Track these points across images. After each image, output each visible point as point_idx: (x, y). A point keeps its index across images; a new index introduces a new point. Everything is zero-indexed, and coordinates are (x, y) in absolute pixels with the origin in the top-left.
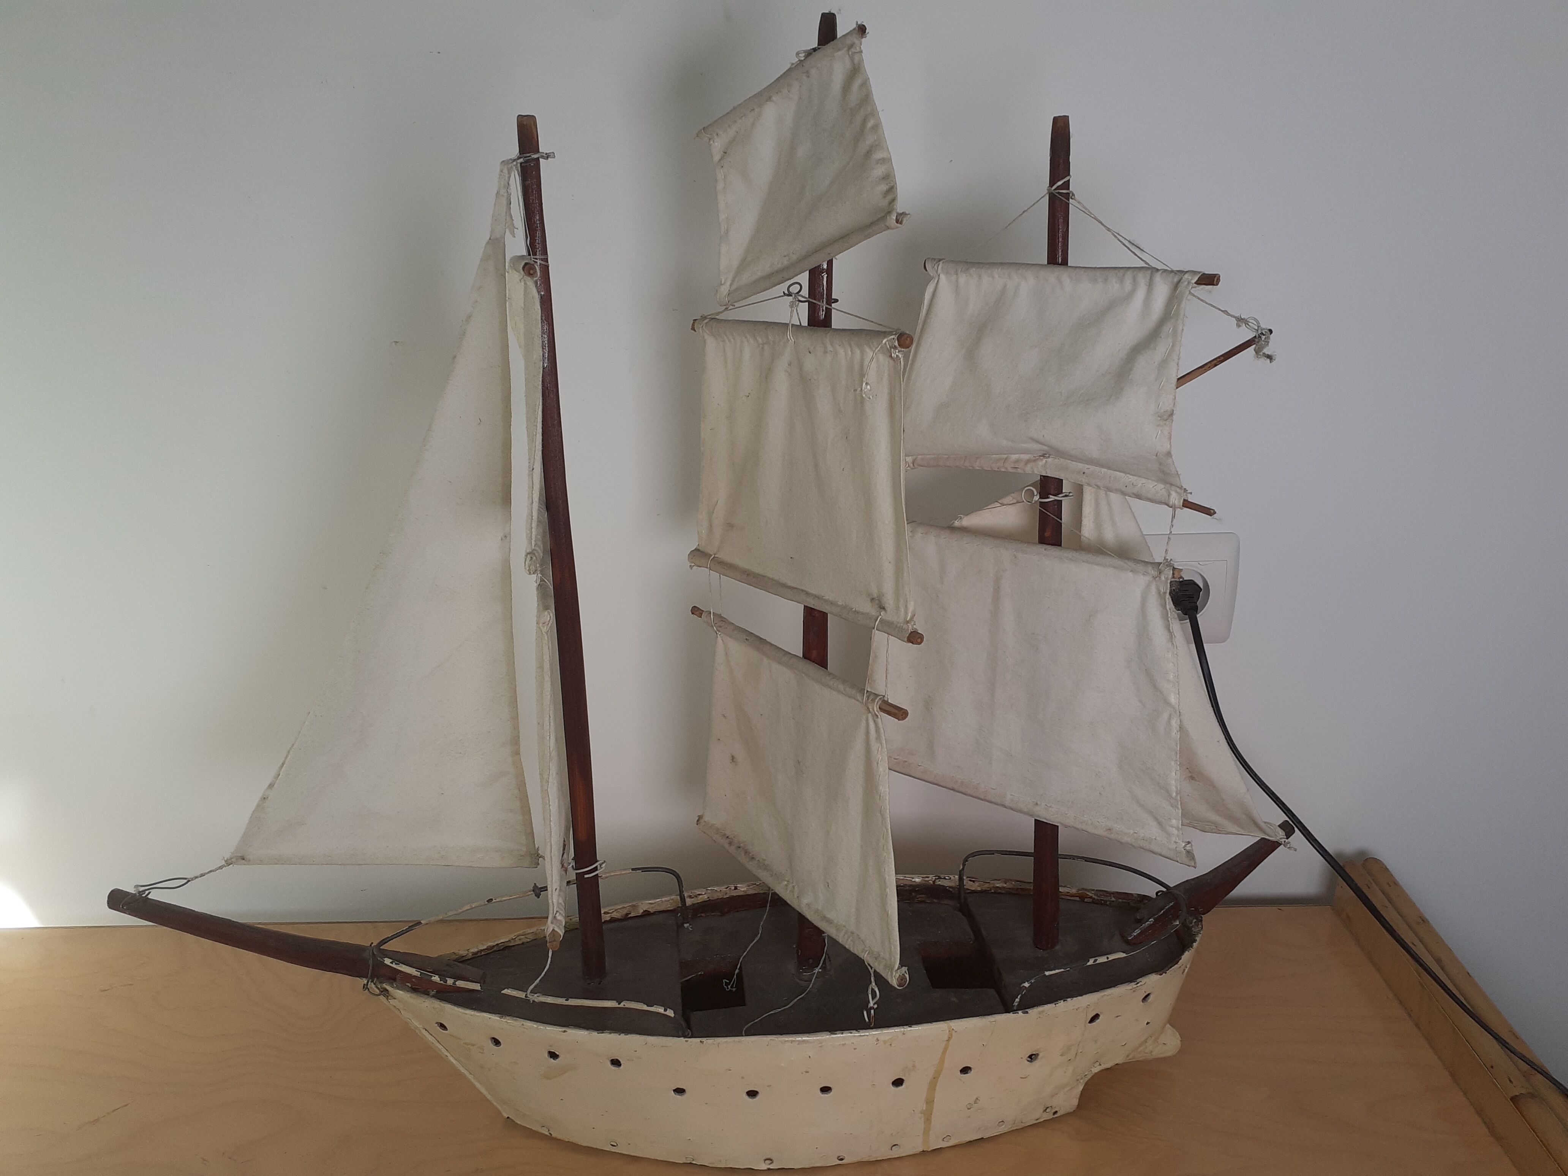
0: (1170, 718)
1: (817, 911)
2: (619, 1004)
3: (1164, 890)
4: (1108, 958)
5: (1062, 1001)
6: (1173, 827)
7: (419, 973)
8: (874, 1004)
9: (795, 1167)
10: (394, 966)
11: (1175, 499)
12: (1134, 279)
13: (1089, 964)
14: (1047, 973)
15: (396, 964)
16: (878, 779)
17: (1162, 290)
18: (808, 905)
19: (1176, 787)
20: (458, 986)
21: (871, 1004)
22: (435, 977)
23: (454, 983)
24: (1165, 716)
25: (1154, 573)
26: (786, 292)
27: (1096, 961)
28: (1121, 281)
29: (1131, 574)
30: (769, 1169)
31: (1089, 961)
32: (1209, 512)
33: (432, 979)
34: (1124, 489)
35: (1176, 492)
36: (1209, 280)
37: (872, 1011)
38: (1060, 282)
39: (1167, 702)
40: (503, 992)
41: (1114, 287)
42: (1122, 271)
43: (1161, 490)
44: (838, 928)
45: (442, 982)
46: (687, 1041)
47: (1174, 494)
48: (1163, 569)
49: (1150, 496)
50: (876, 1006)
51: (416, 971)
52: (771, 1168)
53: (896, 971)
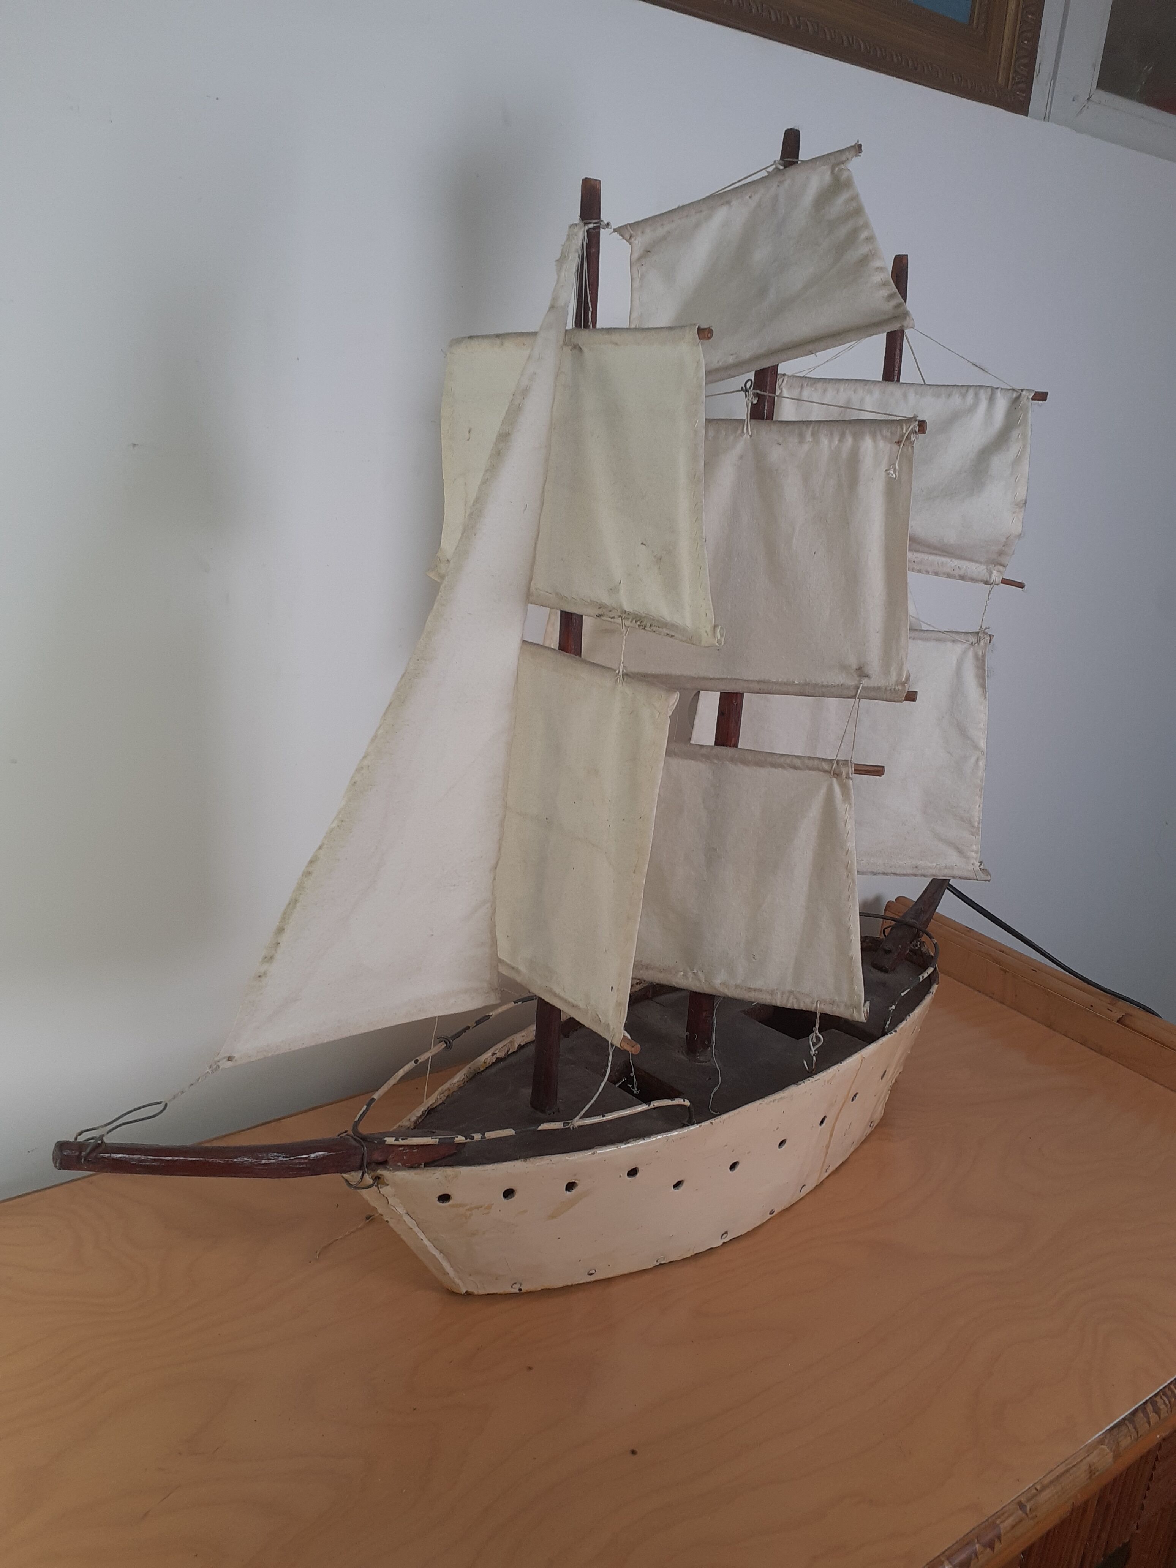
0: (978, 760)
1: (737, 986)
2: (649, 1105)
3: (894, 923)
4: (928, 973)
5: (908, 1017)
6: (973, 852)
7: (438, 1140)
8: (815, 1050)
9: (742, 1234)
10: (401, 1142)
11: (996, 577)
12: (976, 395)
13: (921, 980)
14: (903, 994)
15: (402, 1139)
16: (845, 837)
17: (1002, 404)
18: (724, 984)
19: (979, 817)
20: (487, 1138)
21: (813, 1052)
22: (457, 1137)
23: (483, 1137)
24: (973, 759)
25: (973, 639)
26: (744, 388)
27: (923, 977)
28: (964, 396)
29: (949, 644)
30: (724, 1243)
31: (920, 978)
32: (1021, 585)
33: (455, 1140)
34: (951, 572)
35: (998, 571)
36: (1041, 396)
37: (814, 1058)
38: (905, 396)
39: (976, 747)
40: (540, 1128)
41: (956, 400)
42: (964, 389)
43: (982, 570)
44: (772, 993)
45: (468, 1140)
46: (700, 1126)
47: (995, 573)
48: (982, 636)
49: (974, 576)
50: (817, 1052)
51: (432, 1138)
52: (725, 1241)
53: (863, 1006)
